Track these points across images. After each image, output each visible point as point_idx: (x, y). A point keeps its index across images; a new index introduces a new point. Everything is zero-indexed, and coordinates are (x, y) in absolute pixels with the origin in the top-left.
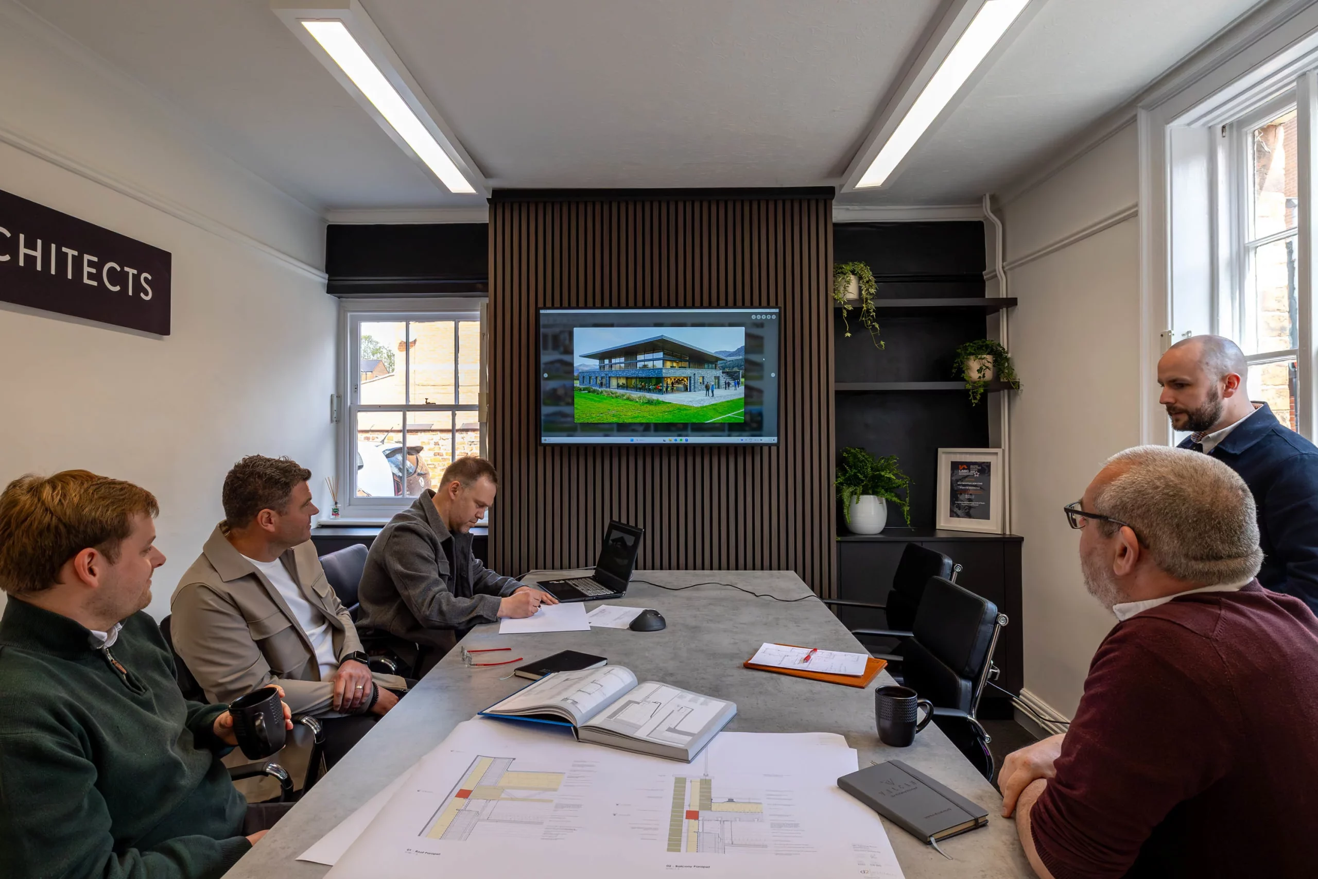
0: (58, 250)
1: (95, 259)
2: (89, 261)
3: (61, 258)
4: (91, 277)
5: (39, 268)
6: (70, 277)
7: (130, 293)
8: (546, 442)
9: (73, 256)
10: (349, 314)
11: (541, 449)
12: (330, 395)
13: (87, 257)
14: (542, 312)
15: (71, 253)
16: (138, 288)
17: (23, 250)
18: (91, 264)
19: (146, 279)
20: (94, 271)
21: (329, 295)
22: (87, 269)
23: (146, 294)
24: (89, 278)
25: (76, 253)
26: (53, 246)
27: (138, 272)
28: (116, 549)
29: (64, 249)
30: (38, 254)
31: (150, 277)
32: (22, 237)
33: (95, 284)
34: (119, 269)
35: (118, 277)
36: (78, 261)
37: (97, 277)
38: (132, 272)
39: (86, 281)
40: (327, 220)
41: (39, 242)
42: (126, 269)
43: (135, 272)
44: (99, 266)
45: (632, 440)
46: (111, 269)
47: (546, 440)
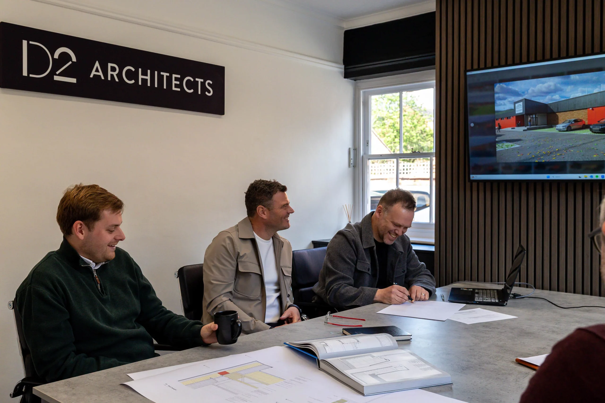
0: (159, 74)
1: (179, 76)
2: (175, 78)
3: (161, 78)
4: (176, 86)
5: (149, 85)
6: (165, 87)
7: (199, 93)
8: (475, 179)
9: (167, 76)
10: (361, 92)
11: (468, 184)
12: (348, 149)
13: (174, 76)
14: (468, 73)
15: (165, 74)
16: (204, 89)
17: (141, 77)
18: (176, 79)
19: (209, 84)
20: (178, 83)
21: (346, 79)
22: (174, 82)
23: (209, 92)
24: (175, 87)
25: (168, 74)
26: (156, 72)
27: (204, 80)
28: (92, 224)
29: (162, 73)
30: (148, 78)
31: (211, 82)
32: (140, 70)
33: (179, 90)
34: (192, 80)
35: (192, 85)
36: (169, 79)
37: (180, 86)
38: (200, 80)
39: (174, 89)
40: (343, 28)
41: (149, 71)
42: (197, 79)
43: (202, 80)
44: (180, 80)
45: (549, 177)
46: (188, 81)
47: (475, 177)
